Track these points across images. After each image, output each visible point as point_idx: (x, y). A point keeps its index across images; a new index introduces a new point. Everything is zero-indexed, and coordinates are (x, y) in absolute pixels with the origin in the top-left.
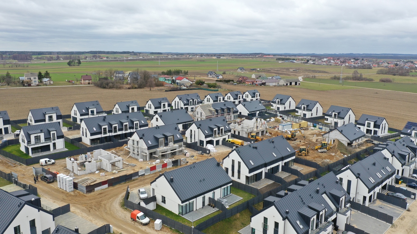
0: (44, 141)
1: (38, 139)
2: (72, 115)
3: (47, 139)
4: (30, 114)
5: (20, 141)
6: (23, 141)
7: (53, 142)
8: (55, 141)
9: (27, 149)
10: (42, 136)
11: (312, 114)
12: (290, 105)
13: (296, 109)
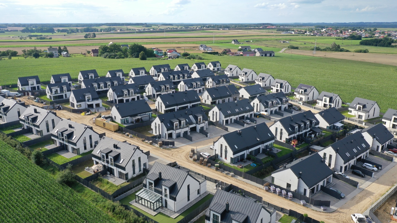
0: (60, 93)
1: (56, 91)
2: (78, 79)
3: (62, 90)
4: (52, 78)
5: (47, 93)
6: (48, 92)
7: (65, 93)
8: (66, 93)
9: (50, 97)
10: (59, 89)
11: (248, 79)
12: (237, 73)
13: (239, 76)
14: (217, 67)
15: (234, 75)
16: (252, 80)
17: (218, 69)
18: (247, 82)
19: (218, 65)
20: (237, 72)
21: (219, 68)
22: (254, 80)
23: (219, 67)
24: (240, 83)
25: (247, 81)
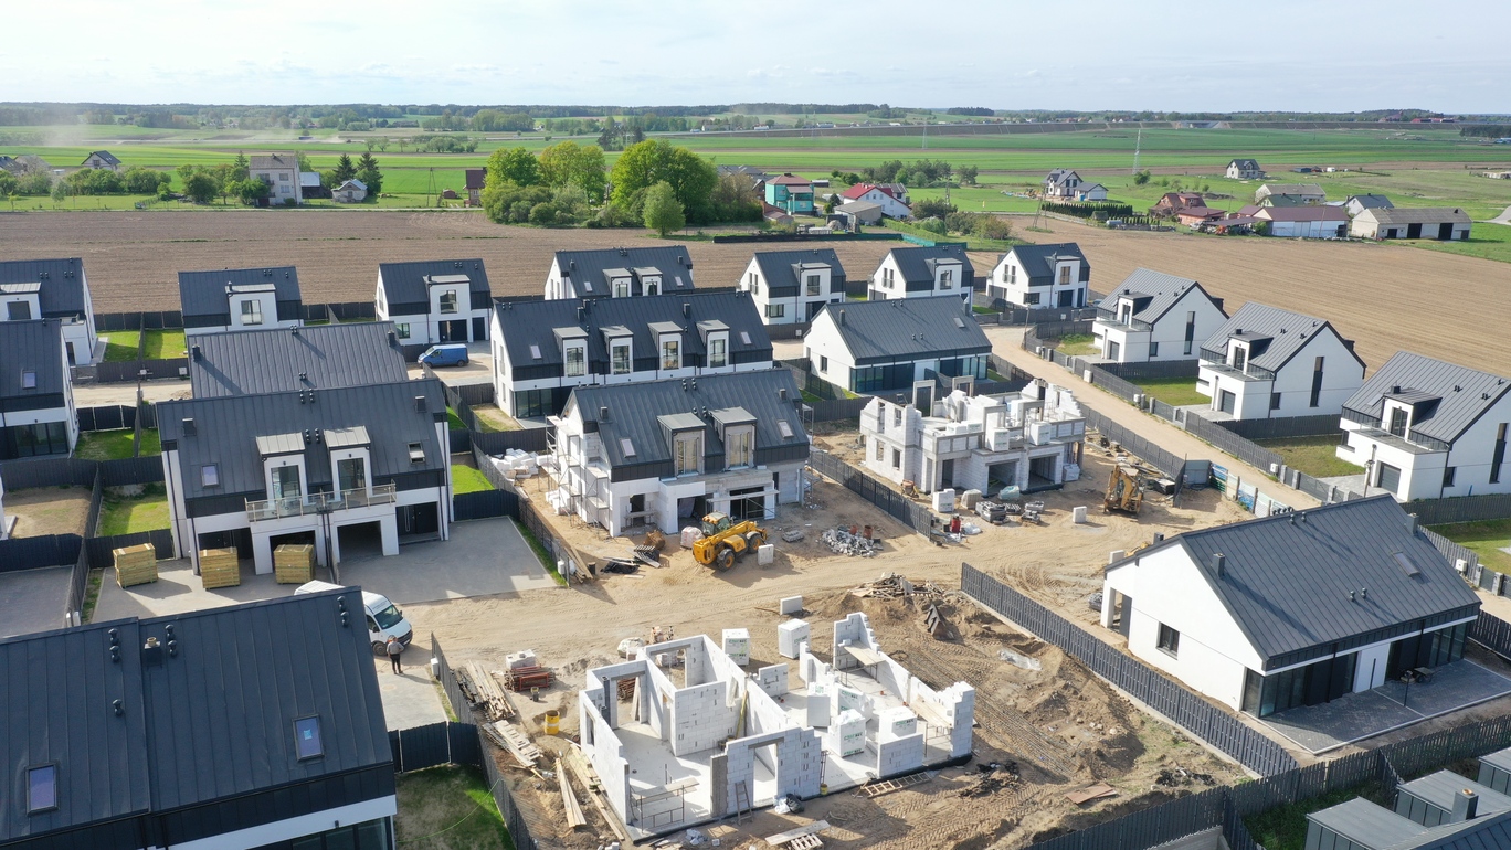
11: (1275, 400)
12: (1190, 336)
13: (1202, 362)
14: (1058, 287)
15: (1163, 355)
16: (1314, 402)
17: (1065, 297)
18: (1267, 422)
19: (1066, 271)
20: (1190, 328)
21: (1071, 292)
22: (1327, 406)
23: (1074, 285)
24: (1197, 427)
25: (1261, 411)
